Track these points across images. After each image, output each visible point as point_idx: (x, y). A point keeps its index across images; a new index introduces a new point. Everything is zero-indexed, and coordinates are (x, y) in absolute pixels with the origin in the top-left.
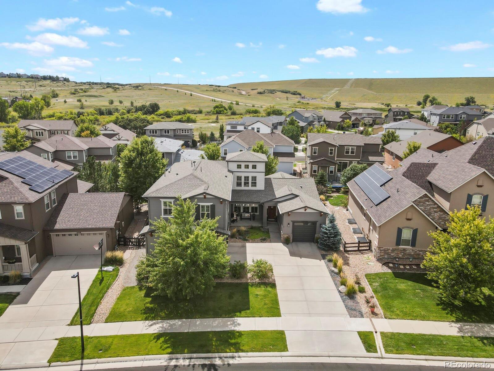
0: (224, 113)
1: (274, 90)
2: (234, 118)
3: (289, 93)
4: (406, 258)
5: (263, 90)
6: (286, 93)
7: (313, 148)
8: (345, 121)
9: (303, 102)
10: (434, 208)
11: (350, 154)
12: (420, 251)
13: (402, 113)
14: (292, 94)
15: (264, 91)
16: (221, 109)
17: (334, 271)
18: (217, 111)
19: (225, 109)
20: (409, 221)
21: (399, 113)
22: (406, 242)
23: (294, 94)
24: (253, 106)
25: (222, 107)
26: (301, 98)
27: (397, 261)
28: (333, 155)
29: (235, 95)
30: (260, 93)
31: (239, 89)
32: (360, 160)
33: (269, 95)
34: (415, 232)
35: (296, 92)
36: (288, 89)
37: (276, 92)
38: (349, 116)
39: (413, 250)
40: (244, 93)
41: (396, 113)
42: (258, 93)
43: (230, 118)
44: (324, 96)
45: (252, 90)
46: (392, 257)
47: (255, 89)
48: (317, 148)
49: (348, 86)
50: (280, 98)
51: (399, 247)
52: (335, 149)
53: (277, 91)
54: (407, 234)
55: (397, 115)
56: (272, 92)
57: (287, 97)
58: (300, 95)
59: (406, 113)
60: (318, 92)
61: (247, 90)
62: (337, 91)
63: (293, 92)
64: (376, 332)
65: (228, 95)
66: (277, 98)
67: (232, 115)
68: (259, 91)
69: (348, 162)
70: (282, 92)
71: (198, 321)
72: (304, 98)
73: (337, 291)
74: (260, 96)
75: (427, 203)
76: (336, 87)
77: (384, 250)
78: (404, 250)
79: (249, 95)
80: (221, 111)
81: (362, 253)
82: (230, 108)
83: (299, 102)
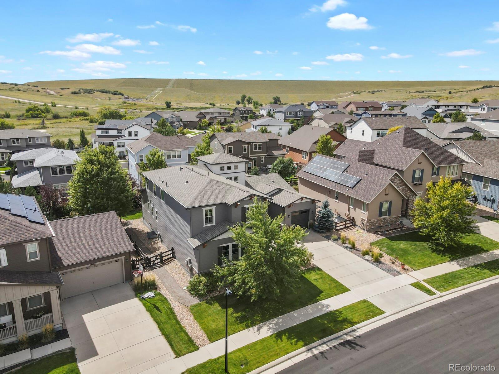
0: (43, 117)
1: (91, 90)
2: (61, 122)
3: (109, 93)
4: (385, 226)
5: (78, 90)
6: (106, 92)
7: (229, 147)
8: (202, 120)
9: (130, 103)
10: (399, 183)
11: (258, 150)
12: (393, 218)
13: (246, 111)
14: (112, 94)
15: (80, 91)
16: (36, 112)
17: (348, 246)
18: (32, 114)
19: (43, 112)
20: (387, 196)
21: (244, 111)
22: (385, 213)
23: (115, 94)
24: (76, 108)
25: (38, 110)
26: (125, 99)
27: (381, 229)
28: (246, 152)
29: (42, 95)
30: (75, 93)
31: (43, 88)
32: (266, 154)
33: (87, 95)
34: (390, 204)
35: (117, 92)
36: (107, 89)
37: (94, 92)
38: (204, 116)
39: (389, 219)
40: (52, 92)
41: (241, 112)
42: (72, 93)
43: (56, 123)
44: (148, 96)
45: (62, 89)
46: (376, 227)
47: (66, 89)
48: (232, 146)
49: (170, 86)
50: (100, 98)
51: (381, 217)
52: (248, 147)
53: (95, 90)
54: (386, 206)
55: (243, 114)
56: (89, 91)
57: (109, 98)
58: (122, 95)
59: (250, 111)
60: (141, 92)
61: (56, 89)
62: (161, 90)
63: (113, 92)
64: (420, 281)
65: (33, 95)
66: (98, 99)
67: (54, 118)
68: (73, 91)
69: (257, 157)
70: (101, 92)
71: (295, 314)
72: (128, 99)
73: (366, 261)
74: (75, 96)
75: (396, 180)
76: (159, 87)
77: (372, 222)
78: (384, 219)
79: (61, 96)
80: (37, 115)
81: (350, 229)
82: (48, 111)
83: (124, 103)
